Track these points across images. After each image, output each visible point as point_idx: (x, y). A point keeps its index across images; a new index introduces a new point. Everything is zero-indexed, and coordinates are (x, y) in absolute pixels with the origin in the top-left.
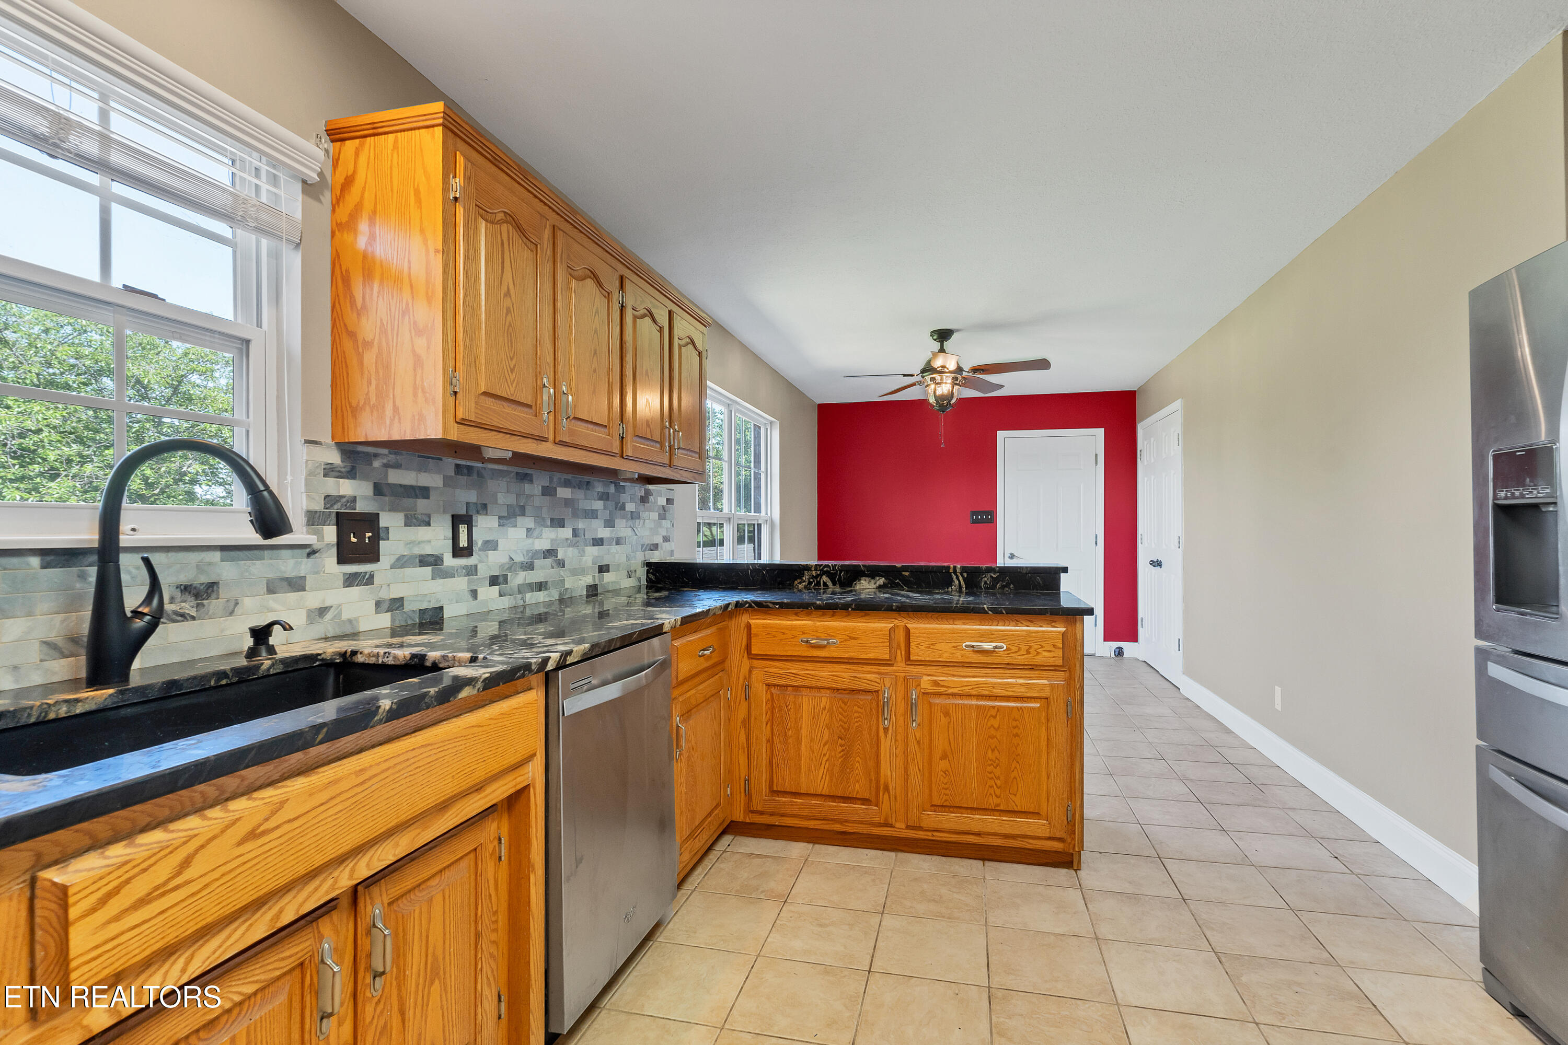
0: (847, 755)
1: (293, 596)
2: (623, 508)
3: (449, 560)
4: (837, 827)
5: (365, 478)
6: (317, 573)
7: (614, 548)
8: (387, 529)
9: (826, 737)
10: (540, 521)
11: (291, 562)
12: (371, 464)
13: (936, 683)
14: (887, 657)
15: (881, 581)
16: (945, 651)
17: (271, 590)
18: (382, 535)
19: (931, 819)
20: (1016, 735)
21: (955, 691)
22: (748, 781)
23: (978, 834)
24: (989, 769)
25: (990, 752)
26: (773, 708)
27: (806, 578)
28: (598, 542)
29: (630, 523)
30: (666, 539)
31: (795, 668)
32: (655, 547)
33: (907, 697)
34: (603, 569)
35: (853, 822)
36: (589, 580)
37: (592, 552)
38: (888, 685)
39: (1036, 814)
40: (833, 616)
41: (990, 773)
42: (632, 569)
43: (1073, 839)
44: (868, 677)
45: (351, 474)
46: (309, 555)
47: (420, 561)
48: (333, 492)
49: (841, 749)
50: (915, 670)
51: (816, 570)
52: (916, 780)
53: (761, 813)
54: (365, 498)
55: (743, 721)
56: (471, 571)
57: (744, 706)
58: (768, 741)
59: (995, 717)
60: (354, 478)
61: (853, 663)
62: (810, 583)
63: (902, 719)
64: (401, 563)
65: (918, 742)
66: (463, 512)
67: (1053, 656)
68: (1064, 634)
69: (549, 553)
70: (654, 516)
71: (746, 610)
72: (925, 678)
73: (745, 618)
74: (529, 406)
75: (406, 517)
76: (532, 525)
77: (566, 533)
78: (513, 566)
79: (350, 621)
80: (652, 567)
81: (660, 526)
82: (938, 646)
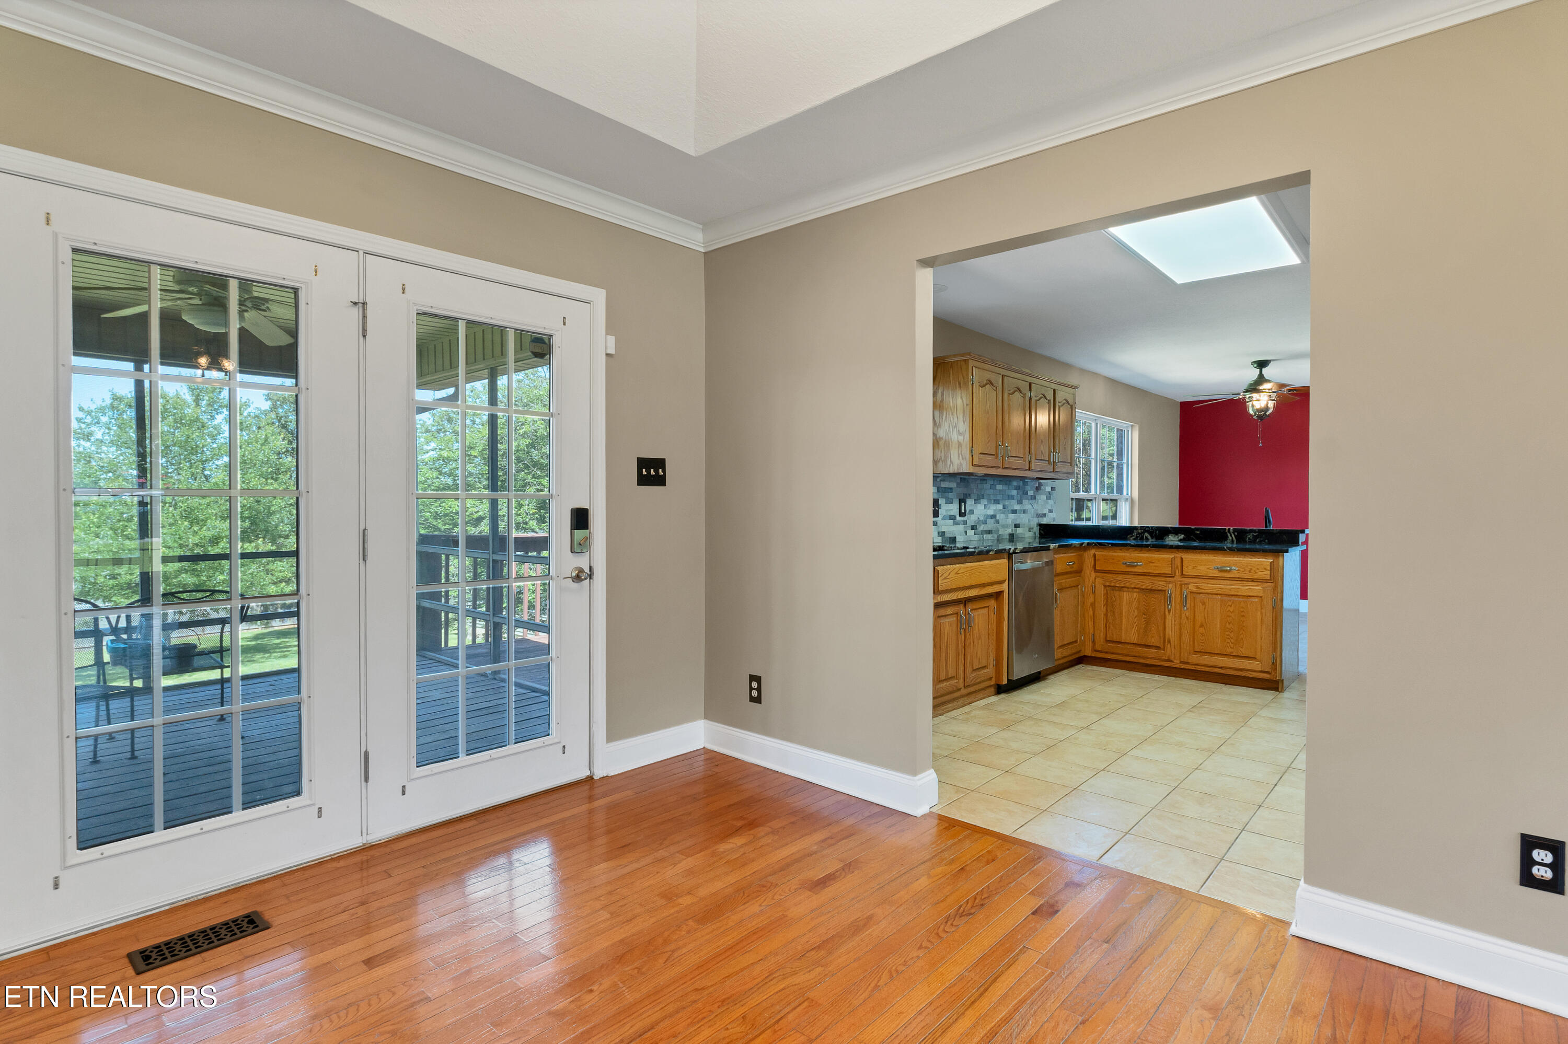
0: (1147, 623)
2: (1027, 493)
3: (958, 518)
4: (1142, 661)
7: (1022, 515)
8: (944, 505)
9: (1136, 613)
10: (989, 501)
13: (1198, 587)
14: (1170, 573)
15: (1182, 536)
16: (1203, 570)
18: (940, 507)
19: (1195, 659)
20: (1243, 616)
21: (1209, 591)
22: (1094, 635)
23: (1221, 668)
24: (1227, 633)
25: (1227, 624)
26: (1107, 597)
27: (1135, 534)
28: (1014, 512)
29: (1030, 502)
30: (1051, 511)
31: (1120, 577)
32: (1044, 515)
33: (1181, 594)
34: (1017, 526)
35: (1151, 658)
36: (1009, 531)
37: (1012, 516)
38: (1170, 588)
39: (1254, 658)
40: (1141, 551)
41: (1228, 635)
42: (1032, 527)
43: (1276, 673)
44: (1159, 584)
47: (950, 518)
49: (1144, 620)
50: (1186, 580)
51: (1141, 529)
52: (1186, 638)
53: (1101, 652)
54: (939, 493)
55: (1091, 604)
56: (965, 523)
57: (1092, 596)
58: (1105, 615)
59: (1231, 606)
60: (937, 486)
61: (1151, 576)
62: (1137, 537)
63: (1179, 606)
65: (1187, 618)
66: (962, 497)
67: (1266, 574)
68: (1271, 563)
69: (993, 516)
70: (1044, 497)
71: (1093, 547)
72: (1192, 584)
73: (1093, 551)
74: (994, 455)
75: (947, 500)
76: (986, 503)
77: (1000, 507)
78: (979, 520)
80: (1042, 526)
81: (1048, 503)
82: (1199, 567)
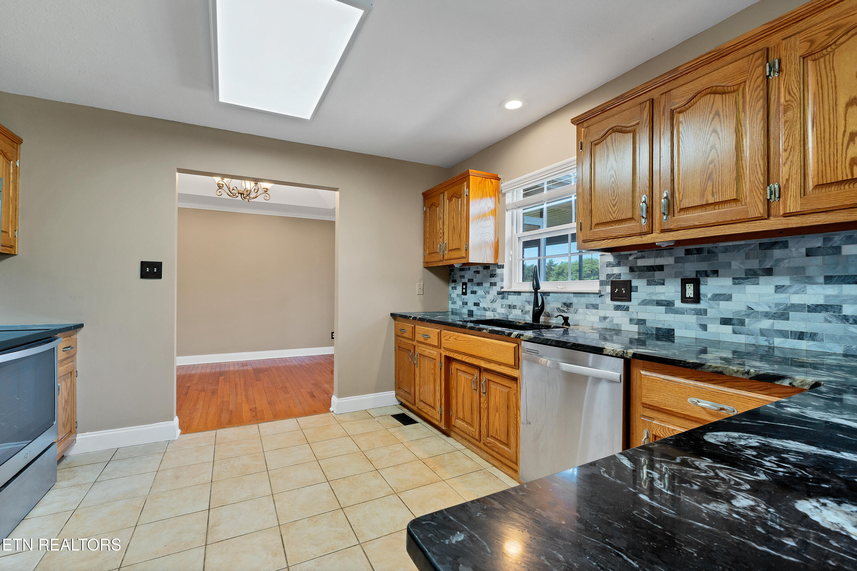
1: (594, 311)
3: (678, 304)
5: (625, 265)
6: (603, 303)
8: (637, 287)
10: (801, 279)
11: (594, 299)
12: (628, 259)
17: (587, 308)
18: (633, 289)
45: (619, 264)
46: (600, 296)
47: (657, 303)
48: (610, 273)
54: (625, 274)
56: (701, 312)
60: (620, 266)
64: (645, 303)
66: (692, 276)
69: (822, 308)
75: (648, 281)
76: (785, 283)
78: (752, 313)
79: (617, 324)
